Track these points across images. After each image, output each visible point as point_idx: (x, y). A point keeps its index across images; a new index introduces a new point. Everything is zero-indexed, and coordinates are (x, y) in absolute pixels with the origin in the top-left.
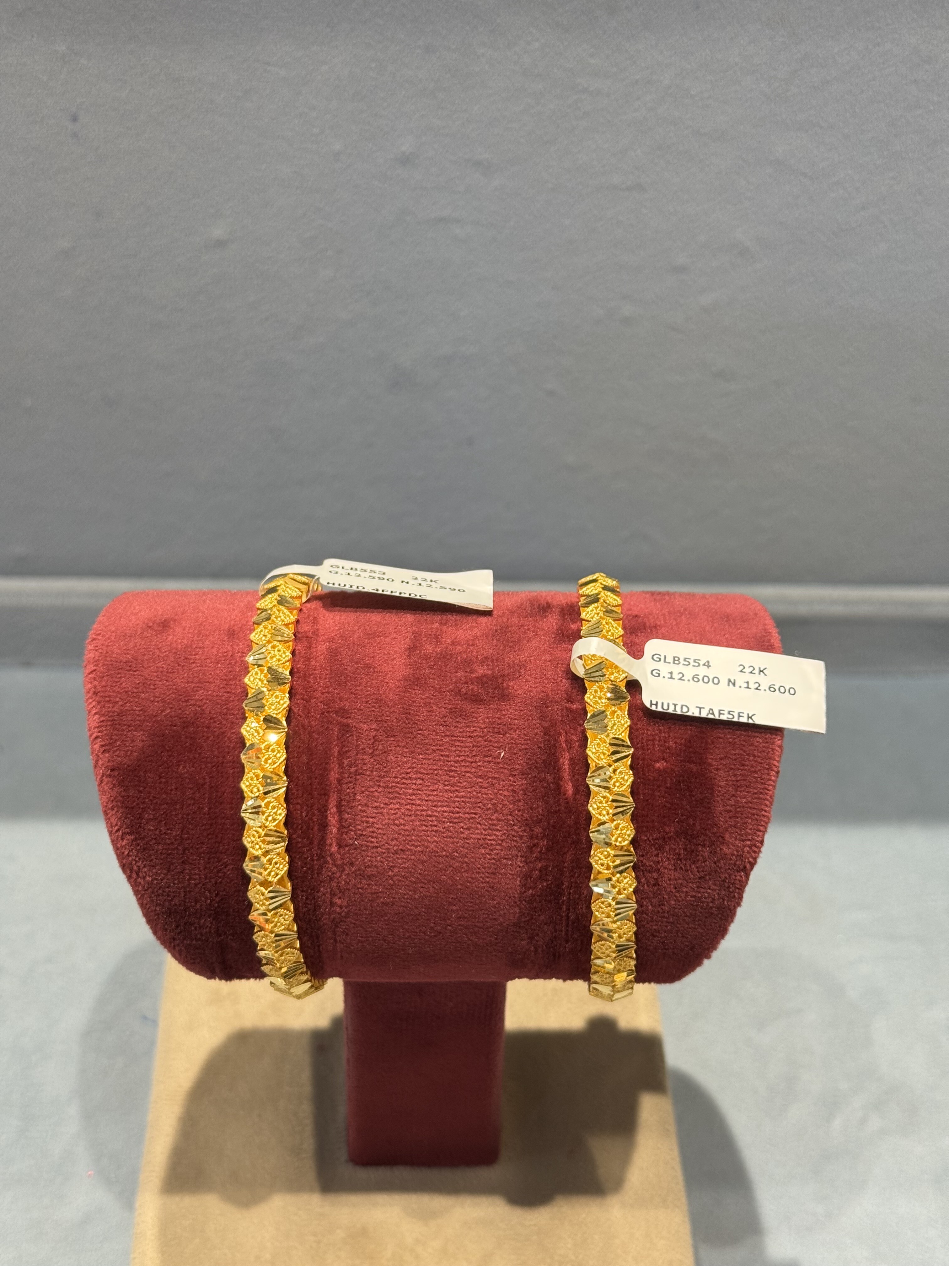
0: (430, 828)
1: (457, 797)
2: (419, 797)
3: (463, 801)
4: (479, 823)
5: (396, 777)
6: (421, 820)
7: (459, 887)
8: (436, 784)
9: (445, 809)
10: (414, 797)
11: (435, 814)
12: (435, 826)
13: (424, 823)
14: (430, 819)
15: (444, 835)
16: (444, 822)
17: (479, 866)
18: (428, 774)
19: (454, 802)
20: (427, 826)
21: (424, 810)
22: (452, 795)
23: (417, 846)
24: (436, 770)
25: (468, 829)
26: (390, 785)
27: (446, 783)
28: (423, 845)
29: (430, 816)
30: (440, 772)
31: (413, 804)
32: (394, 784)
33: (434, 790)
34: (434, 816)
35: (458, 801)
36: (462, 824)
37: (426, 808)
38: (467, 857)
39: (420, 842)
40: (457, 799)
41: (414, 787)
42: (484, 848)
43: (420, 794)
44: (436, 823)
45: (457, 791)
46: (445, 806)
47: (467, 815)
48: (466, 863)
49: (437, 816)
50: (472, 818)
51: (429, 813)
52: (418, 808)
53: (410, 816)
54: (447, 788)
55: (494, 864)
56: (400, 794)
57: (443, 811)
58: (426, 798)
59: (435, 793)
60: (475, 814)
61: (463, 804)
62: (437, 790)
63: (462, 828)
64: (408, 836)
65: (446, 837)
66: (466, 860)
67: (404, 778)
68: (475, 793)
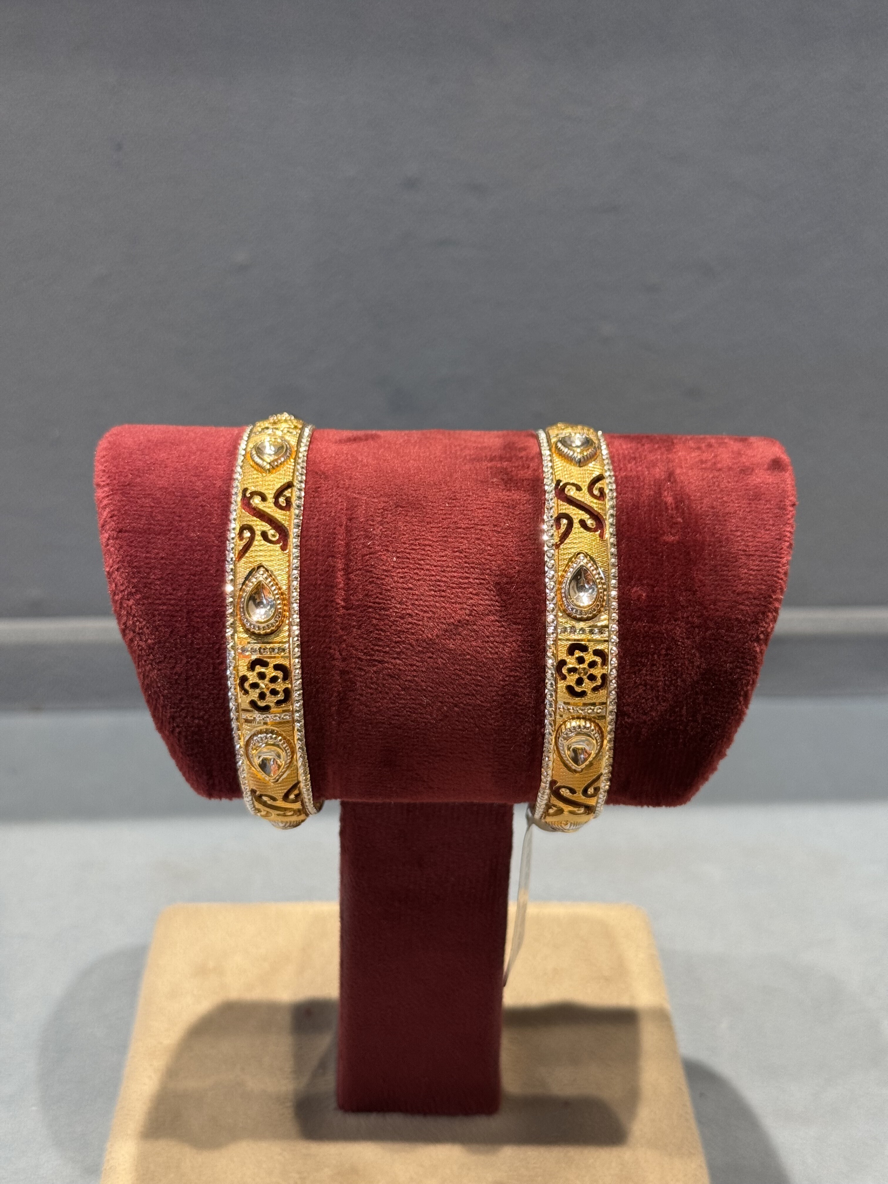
0: (438, 594)
1: (466, 562)
2: (428, 562)
3: (472, 567)
4: (487, 589)
5: (404, 543)
6: (430, 586)
7: (468, 657)
8: (445, 550)
9: (455, 574)
10: (422, 562)
11: (444, 579)
12: (443, 591)
13: (432, 588)
14: (438, 583)
15: (453, 601)
16: (453, 588)
17: (488, 634)
18: (437, 541)
19: (463, 568)
20: (435, 591)
21: (433, 576)
22: (460, 561)
23: (425, 612)
24: (445, 536)
25: (477, 594)
26: (398, 551)
27: (456, 550)
28: (431, 611)
29: (439, 581)
30: (449, 540)
31: (423, 569)
32: (402, 550)
33: (443, 556)
34: (443, 581)
35: (467, 567)
36: (471, 590)
37: (434, 574)
38: (475, 624)
39: (428, 607)
40: (466, 565)
41: (423, 552)
42: (494, 614)
43: (428, 559)
44: (444, 588)
45: (466, 557)
46: (454, 572)
47: (477, 581)
48: (474, 631)
49: (445, 582)
50: (481, 584)
51: (438, 578)
52: (427, 572)
53: (418, 580)
54: (457, 554)
55: (502, 631)
56: (408, 559)
57: (451, 577)
58: (435, 564)
59: (444, 558)
60: (482, 579)
61: (471, 569)
62: (446, 556)
63: (471, 593)
64: (417, 600)
65: (455, 603)
66: (475, 627)
67: (412, 544)
68: (483, 560)
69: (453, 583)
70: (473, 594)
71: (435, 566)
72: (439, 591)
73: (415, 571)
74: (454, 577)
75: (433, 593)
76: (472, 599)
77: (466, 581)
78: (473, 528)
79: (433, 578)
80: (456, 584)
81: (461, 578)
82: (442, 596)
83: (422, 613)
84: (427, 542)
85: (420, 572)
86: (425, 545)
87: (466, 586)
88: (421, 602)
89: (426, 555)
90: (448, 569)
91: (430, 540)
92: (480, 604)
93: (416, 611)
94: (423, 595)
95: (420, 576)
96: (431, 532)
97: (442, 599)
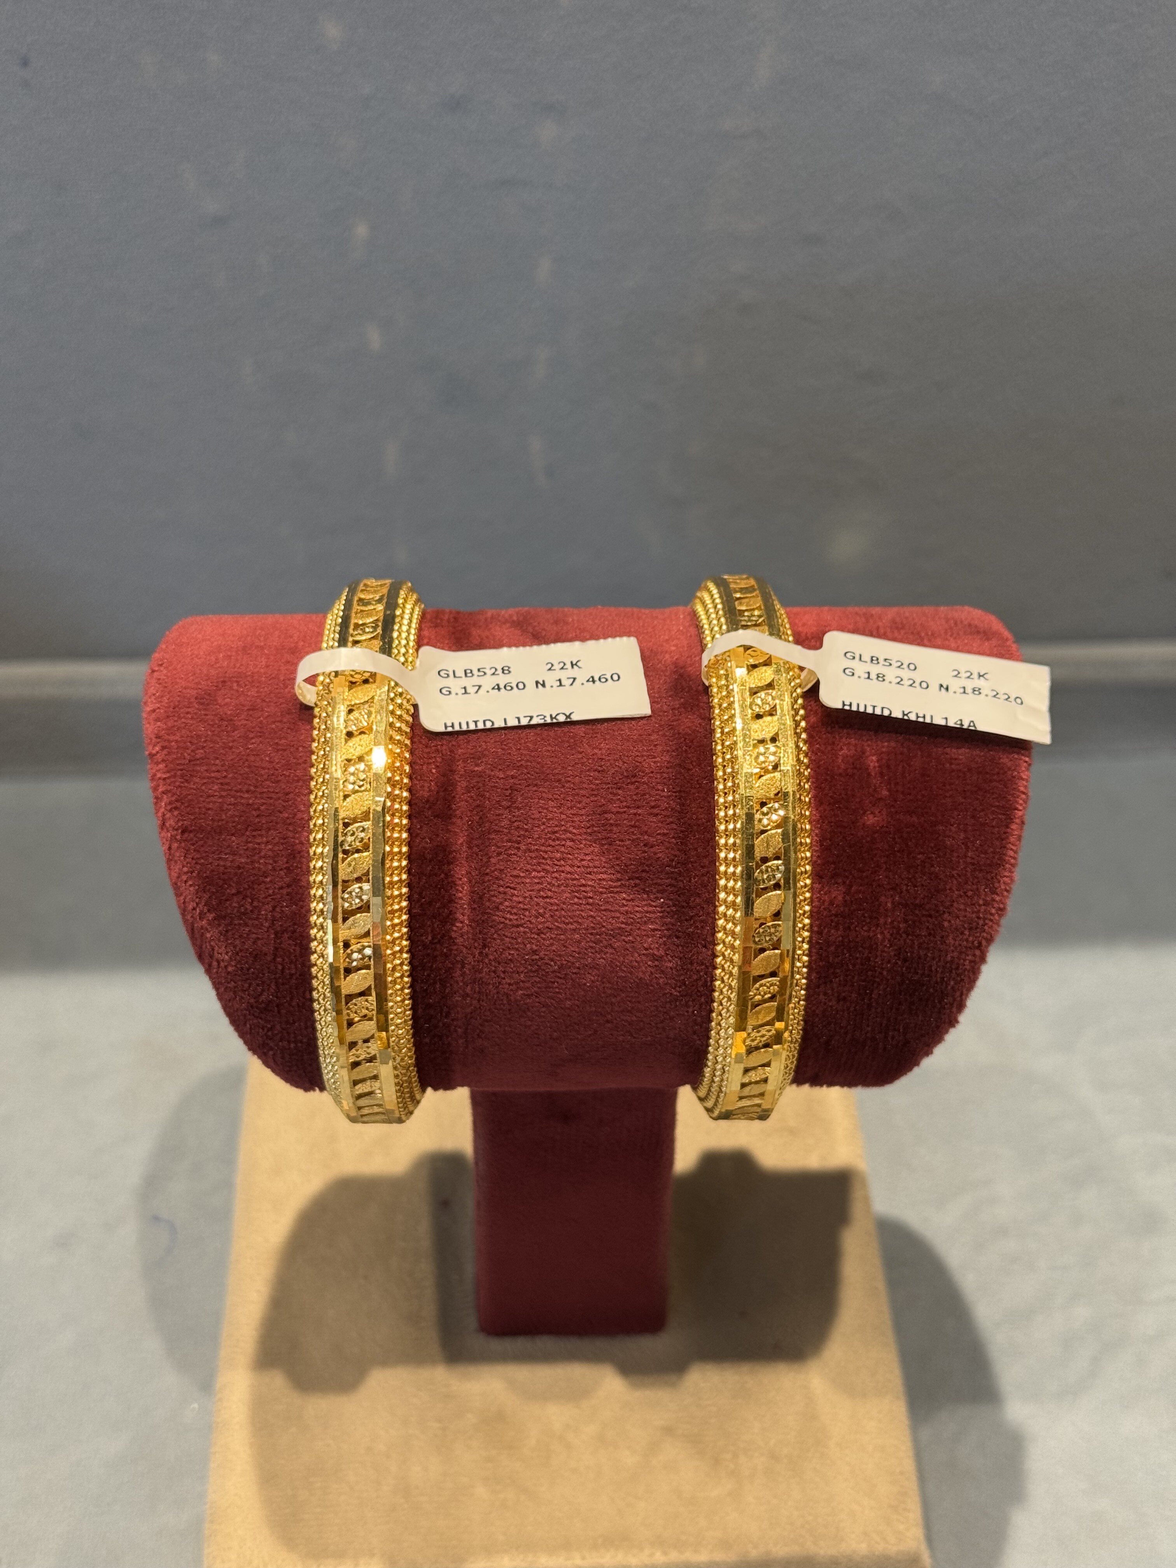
0: (584, 901)
2: (569, 862)
5: (540, 838)
6: (572, 891)
8: (591, 846)
10: (563, 863)
14: (584, 889)
20: (580, 898)
21: (576, 879)
26: (533, 848)
28: (576, 922)
32: (537, 846)
33: (588, 854)
39: (572, 918)
42: (654, 922)
43: (570, 859)
49: (593, 886)
58: (579, 864)
59: (590, 857)
62: (592, 853)
67: (550, 838)
69: (603, 888)
70: (627, 900)
71: (579, 867)
72: (586, 898)
73: (556, 875)
74: (604, 879)
75: (576, 900)
76: (626, 906)
77: (619, 883)
78: (625, 812)
79: (575, 882)
80: (606, 888)
81: (611, 880)
82: (588, 904)
83: (562, 926)
84: (569, 835)
85: (560, 875)
86: (564, 840)
87: (618, 890)
88: (563, 912)
89: (567, 854)
90: (595, 870)
91: (571, 832)
92: (637, 912)
93: (556, 924)
94: (564, 903)
95: (560, 881)
96: (573, 821)
97: (588, 907)
